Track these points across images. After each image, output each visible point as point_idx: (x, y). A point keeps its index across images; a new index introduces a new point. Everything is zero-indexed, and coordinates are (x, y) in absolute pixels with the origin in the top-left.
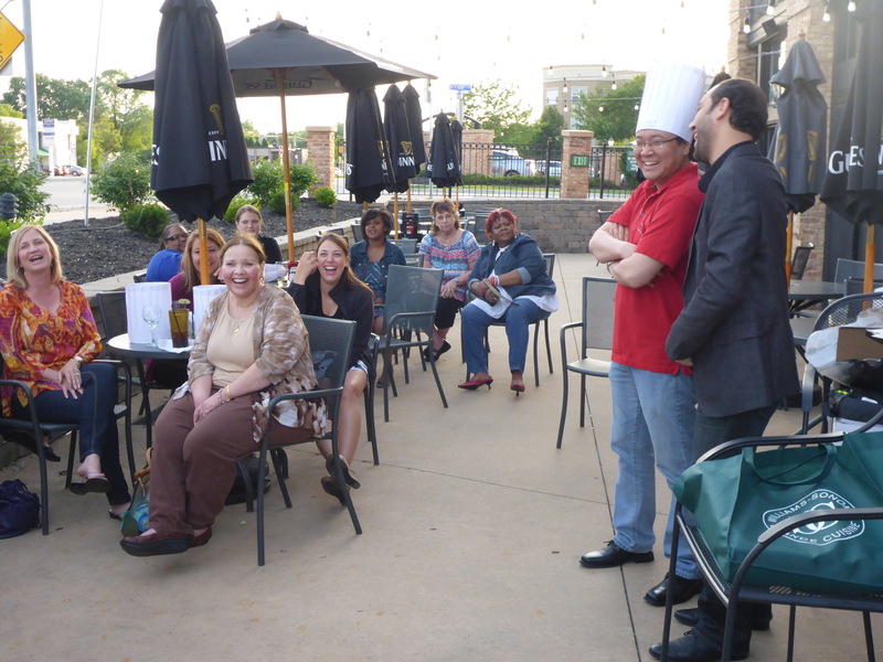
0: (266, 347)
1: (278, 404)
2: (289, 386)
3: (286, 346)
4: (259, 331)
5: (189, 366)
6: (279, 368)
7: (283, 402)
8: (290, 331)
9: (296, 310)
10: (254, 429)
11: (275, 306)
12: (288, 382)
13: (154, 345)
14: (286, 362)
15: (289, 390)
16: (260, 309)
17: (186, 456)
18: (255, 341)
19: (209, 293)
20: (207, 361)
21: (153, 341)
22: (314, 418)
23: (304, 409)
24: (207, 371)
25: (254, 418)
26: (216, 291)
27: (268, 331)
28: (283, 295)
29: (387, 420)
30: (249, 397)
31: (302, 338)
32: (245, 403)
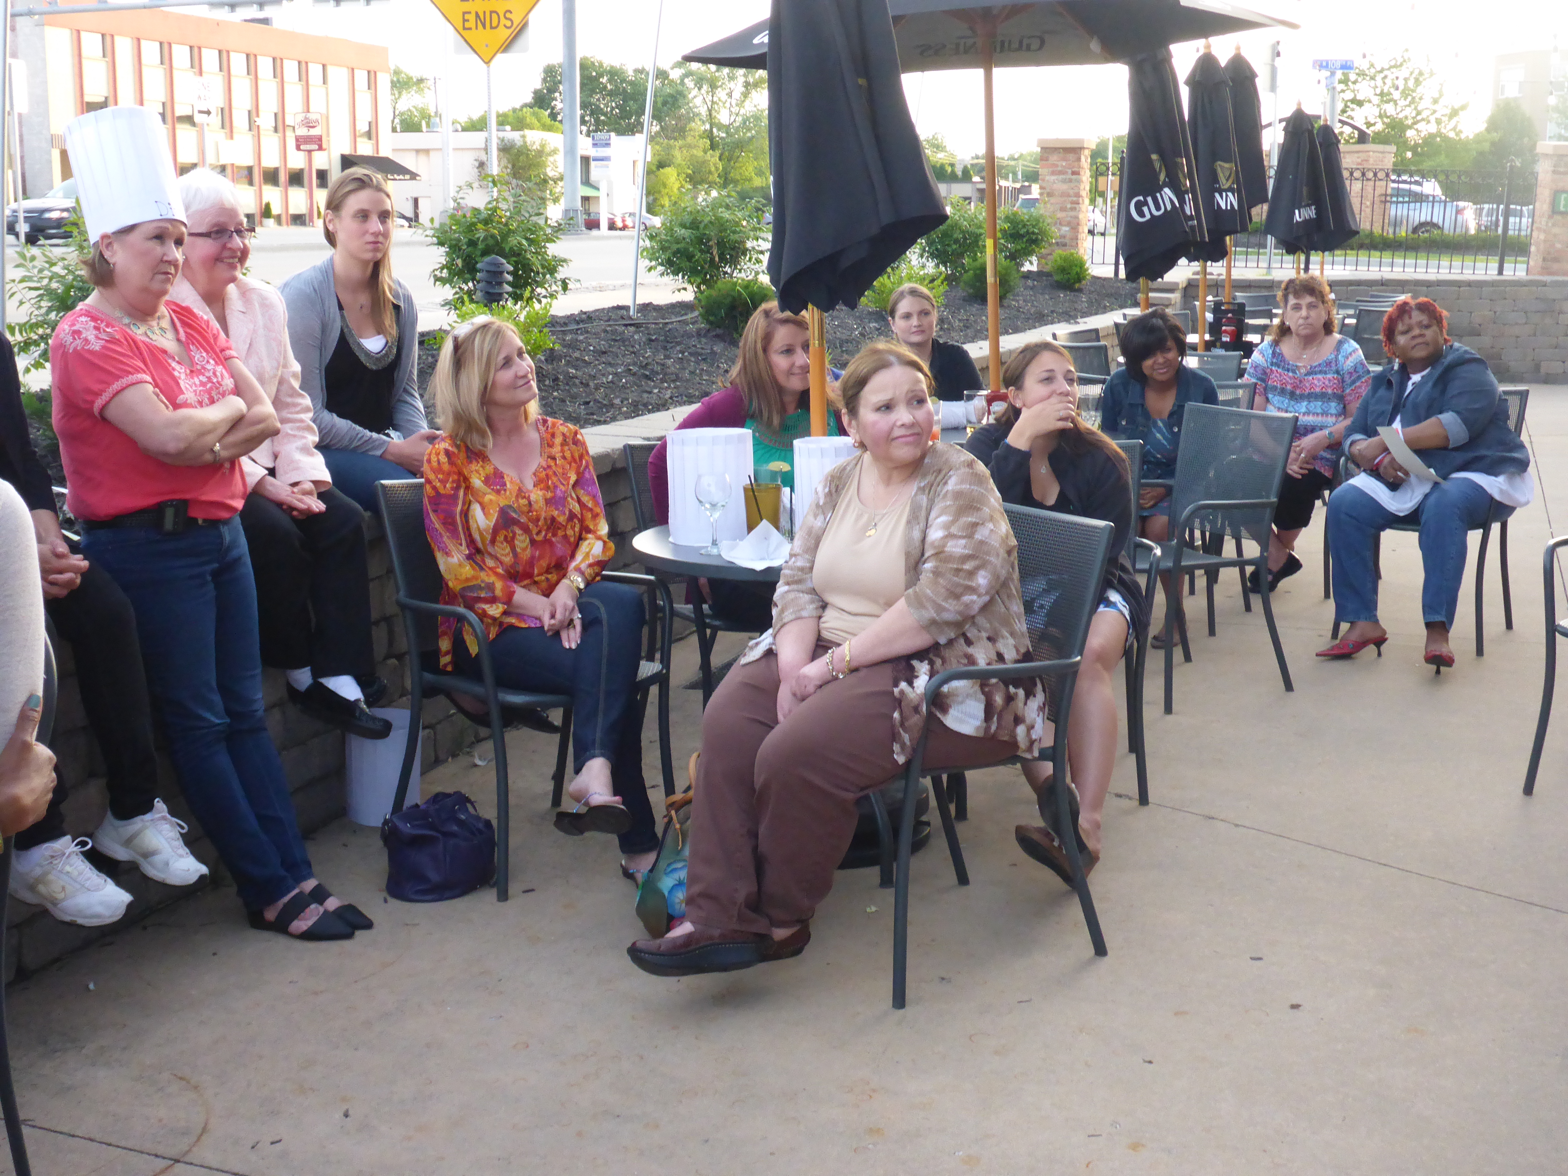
0: (928, 566)
1: (945, 688)
2: (970, 650)
3: (967, 566)
4: (917, 534)
5: (776, 597)
6: (951, 610)
7: (956, 684)
8: (978, 536)
9: (994, 497)
10: (894, 737)
11: (952, 484)
12: (969, 642)
13: (715, 551)
14: (967, 598)
15: (971, 660)
16: (922, 490)
17: (759, 781)
18: (908, 555)
19: (823, 452)
20: (813, 591)
21: (714, 543)
22: (1018, 720)
23: (999, 699)
24: (810, 610)
25: (896, 715)
26: (837, 451)
27: (935, 534)
28: (970, 465)
29: (1168, 709)
30: (888, 670)
31: (1002, 553)
32: (880, 681)
